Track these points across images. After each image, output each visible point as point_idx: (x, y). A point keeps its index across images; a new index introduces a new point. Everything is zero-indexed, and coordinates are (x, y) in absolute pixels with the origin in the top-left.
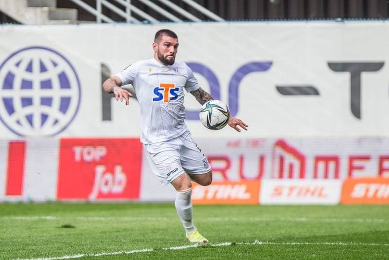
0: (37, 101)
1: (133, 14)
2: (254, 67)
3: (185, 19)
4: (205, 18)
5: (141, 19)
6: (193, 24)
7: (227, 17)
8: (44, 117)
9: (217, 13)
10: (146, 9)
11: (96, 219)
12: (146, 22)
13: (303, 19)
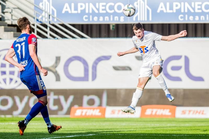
0: (8, 73)
1: (51, 35)
2: (103, 58)
3: (73, 37)
4: (82, 37)
5: (54, 37)
6: (77, 39)
7: (91, 36)
8: (11, 80)
9: (87, 34)
10: (56, 33)
11: (33, 124)
12: (56, 38)
13: (125, 37)
